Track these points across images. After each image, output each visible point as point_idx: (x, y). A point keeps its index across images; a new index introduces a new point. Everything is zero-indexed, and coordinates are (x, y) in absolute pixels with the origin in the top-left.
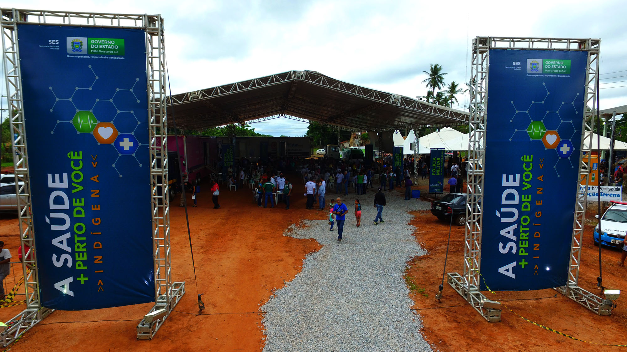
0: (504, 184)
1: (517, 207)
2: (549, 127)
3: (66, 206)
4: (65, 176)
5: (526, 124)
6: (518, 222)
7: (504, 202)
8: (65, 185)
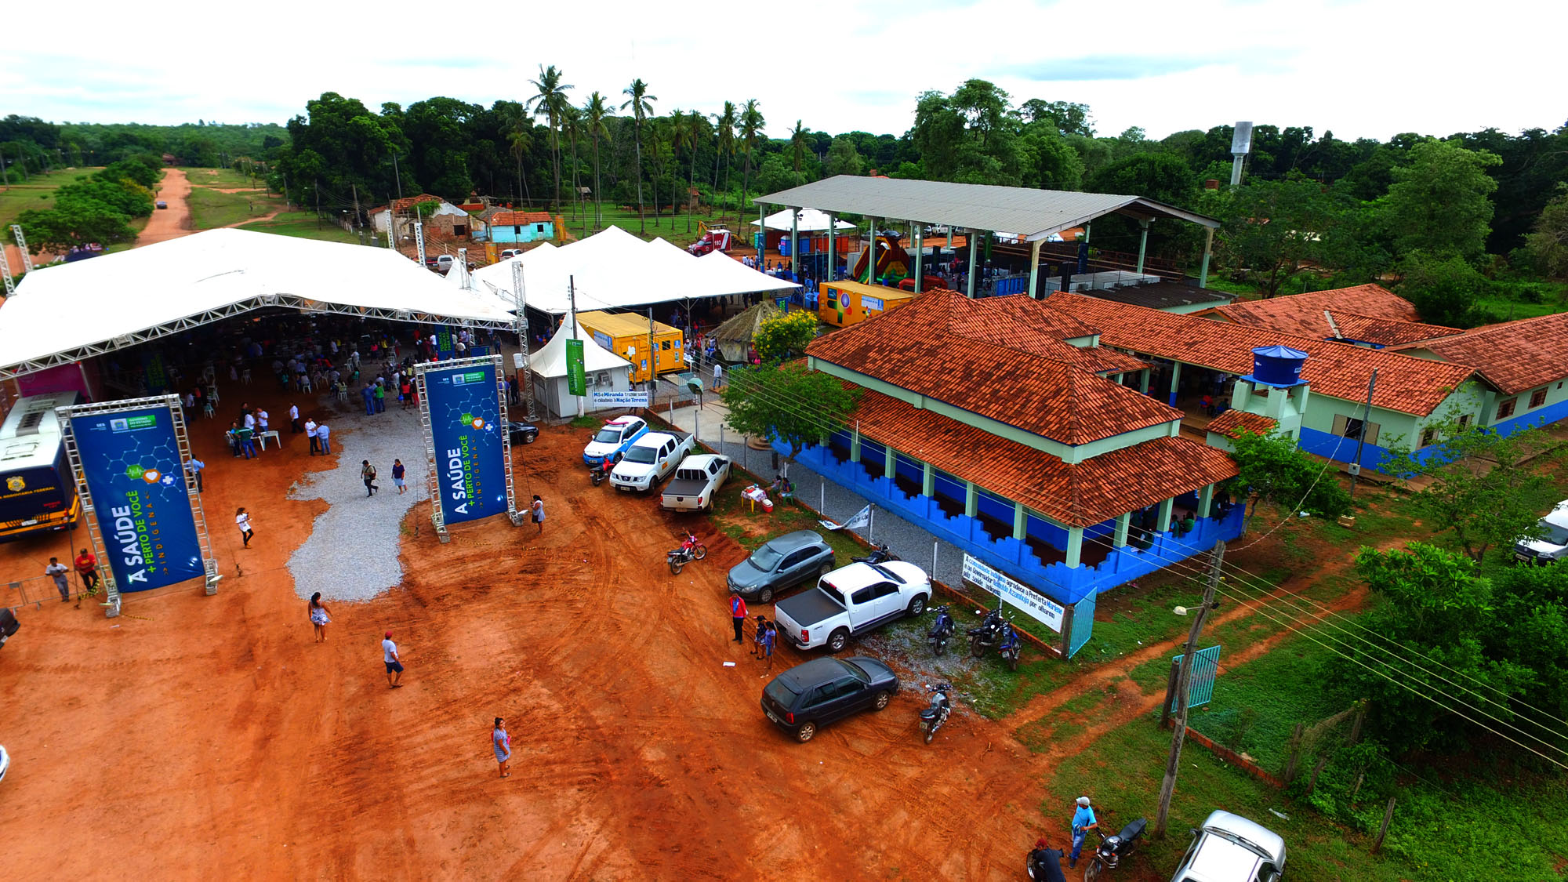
0: (450, 456)
1: (462, 469)
2: (476, 415)
3: (131, 526)
4: (127, 508)
5: (460, 416)
6: (463, 478)
7: (451, 467)
8: (128, 513)
